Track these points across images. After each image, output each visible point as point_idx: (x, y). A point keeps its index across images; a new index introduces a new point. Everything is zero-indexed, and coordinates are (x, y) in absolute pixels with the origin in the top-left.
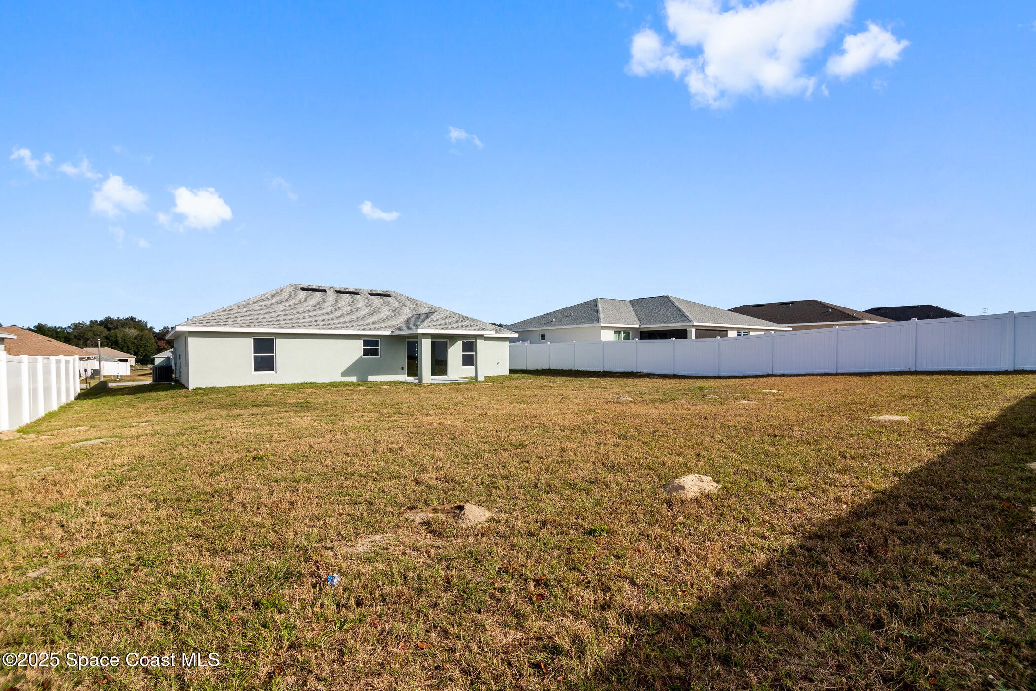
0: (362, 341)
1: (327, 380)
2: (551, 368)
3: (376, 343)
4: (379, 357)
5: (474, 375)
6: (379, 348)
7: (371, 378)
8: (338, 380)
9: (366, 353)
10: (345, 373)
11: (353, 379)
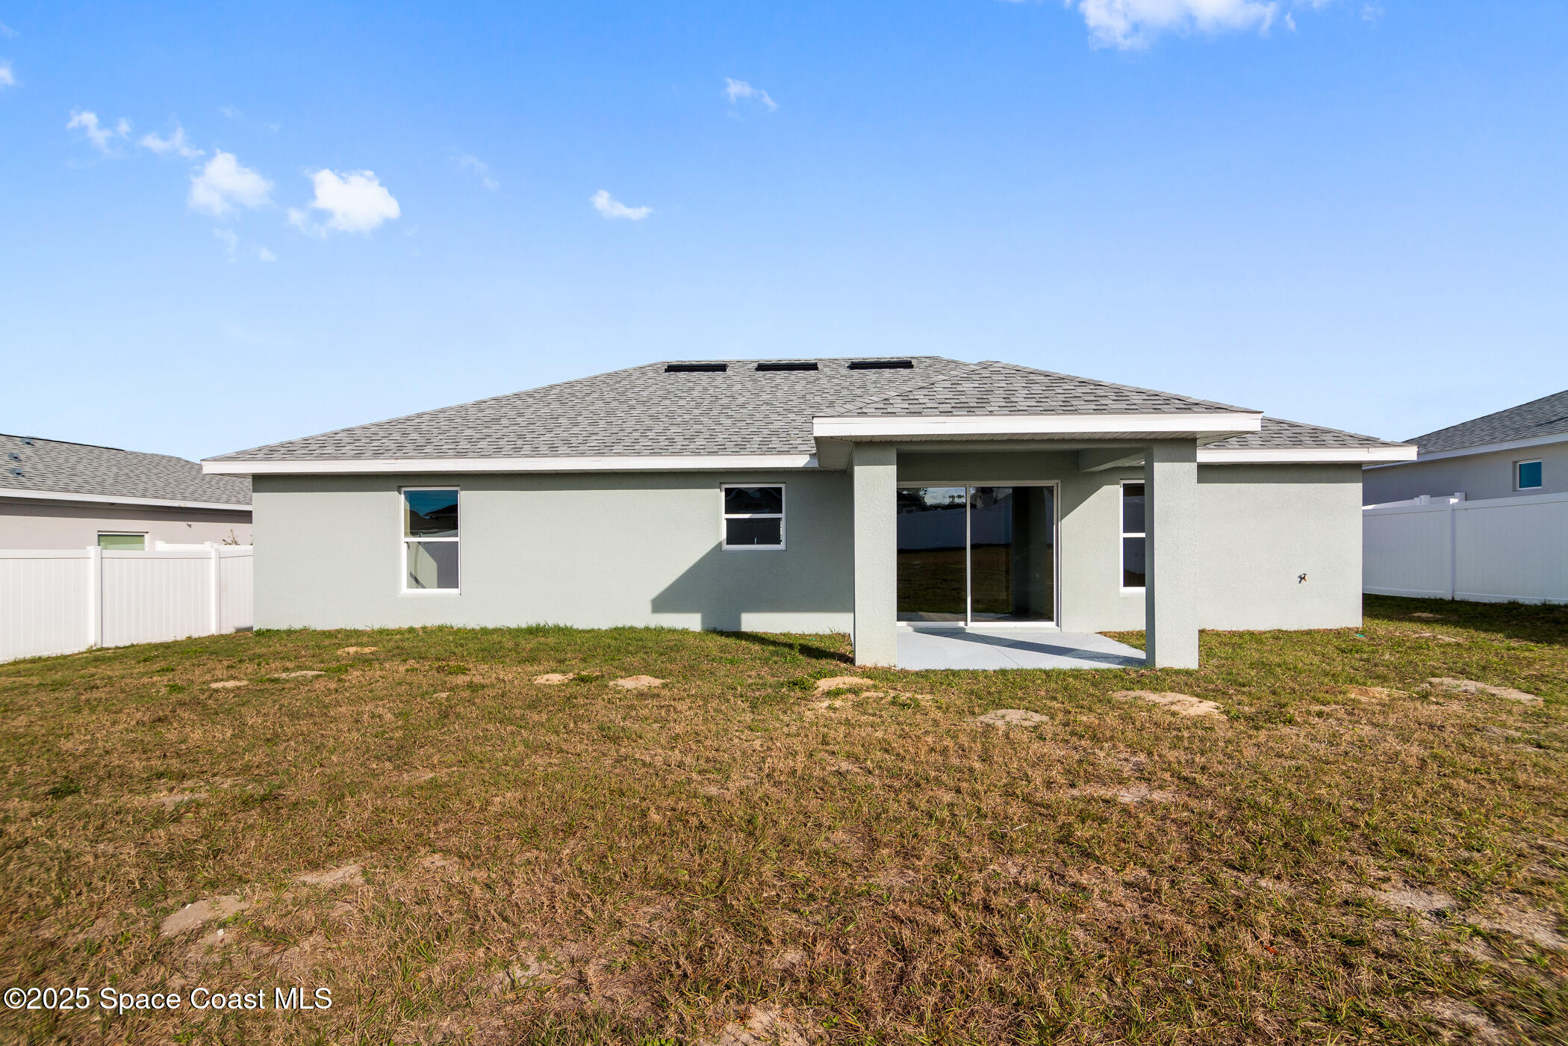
0: (723, 494)
1: (603, 622)
2: (1458, 598)
3: (770, 499)
4: (782, 546)
5: (1141, 625)
6: (782, 516)
7: (752, 622)
8: (640, 624)
9: (737, 533)
10: (661, 604)
11: (692, 622)
